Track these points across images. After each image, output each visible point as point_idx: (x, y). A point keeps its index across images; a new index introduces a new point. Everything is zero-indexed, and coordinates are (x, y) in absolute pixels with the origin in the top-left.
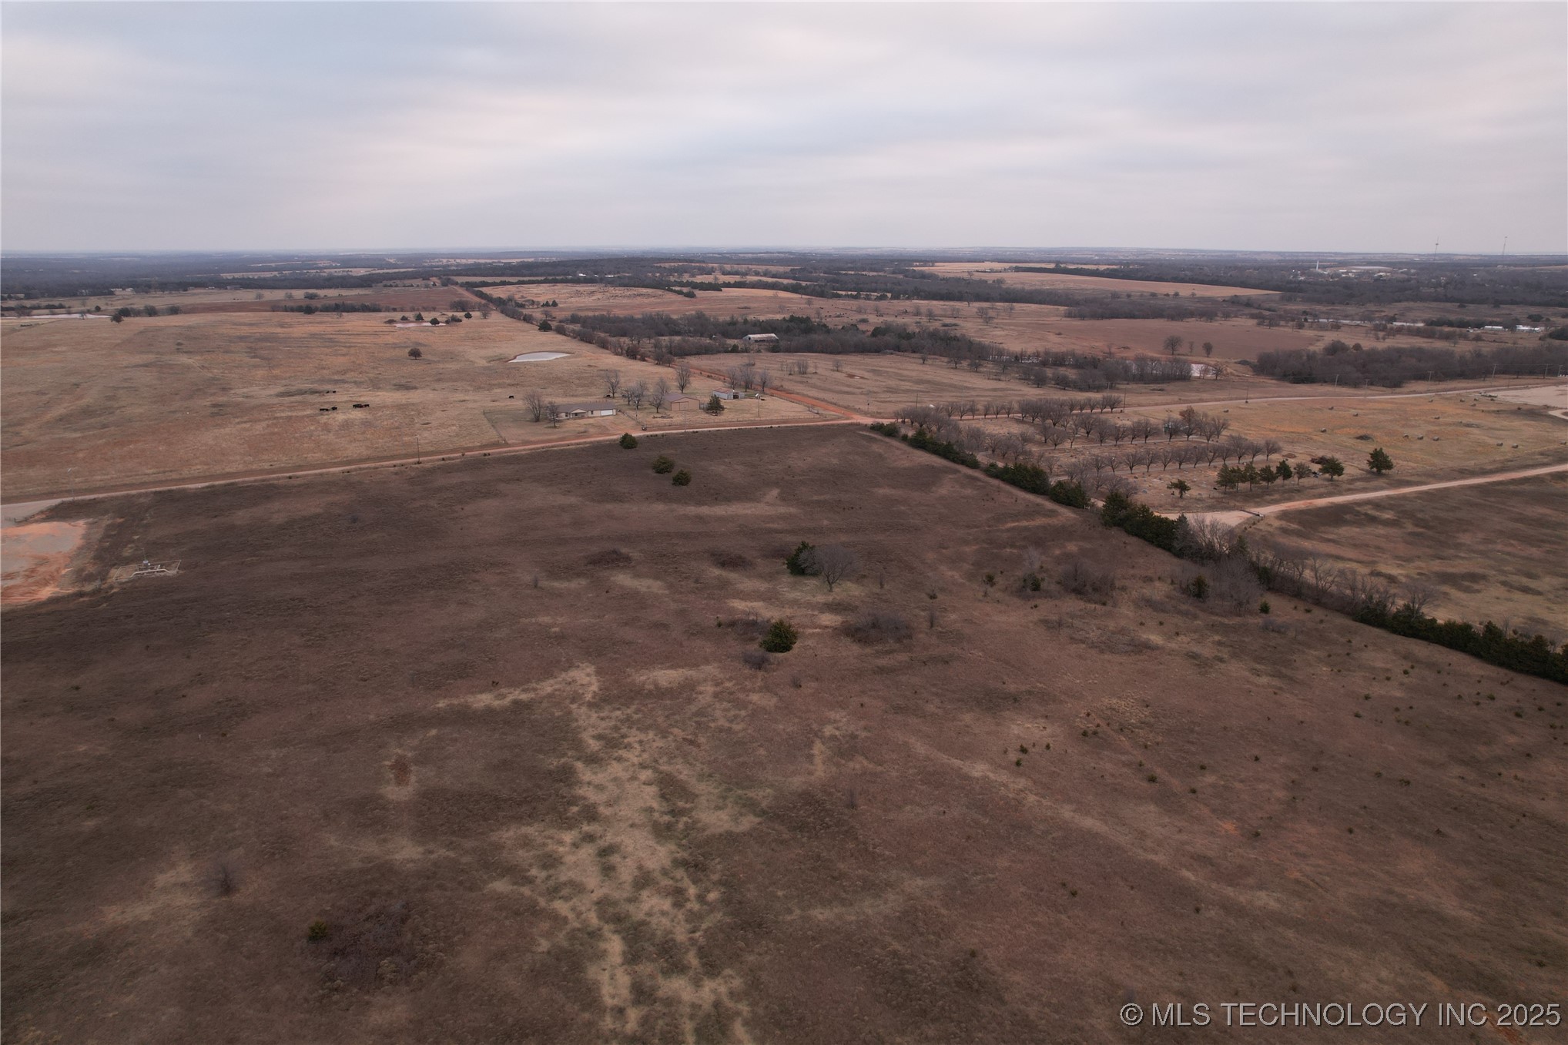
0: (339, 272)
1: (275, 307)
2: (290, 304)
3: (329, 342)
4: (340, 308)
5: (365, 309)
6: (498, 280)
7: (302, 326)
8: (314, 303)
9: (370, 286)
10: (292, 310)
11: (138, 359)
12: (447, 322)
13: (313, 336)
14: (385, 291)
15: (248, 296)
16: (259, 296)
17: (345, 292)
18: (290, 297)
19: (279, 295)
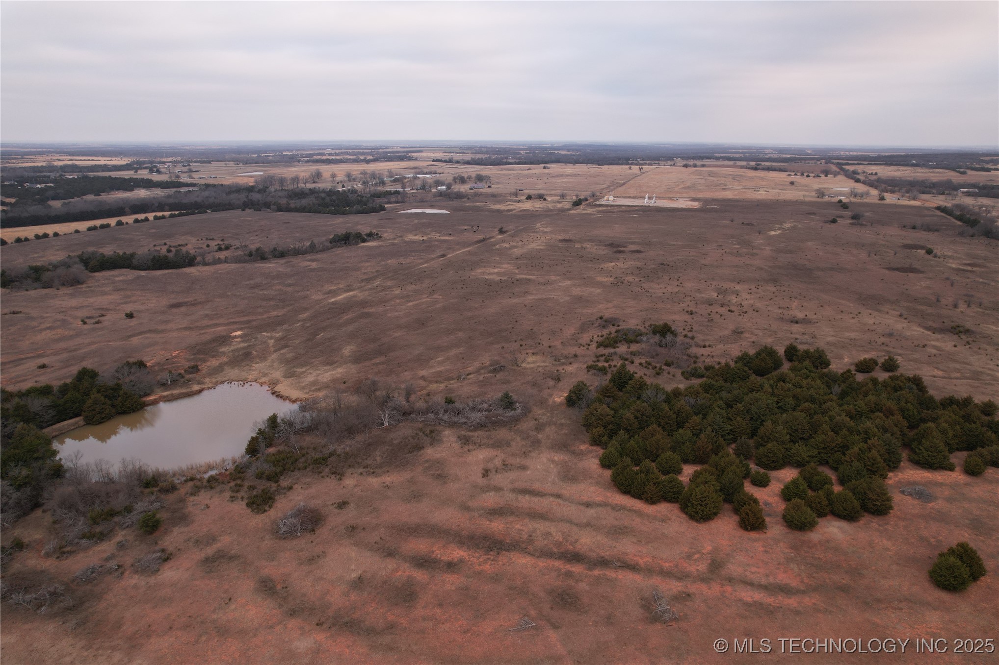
0: (776, 156)
1: (742, 167)
2: (748, 166)
3: (762, 178)
4: (769, 169)
5: (781, 170)
6: (856, 162)
7: (751, 173)
8: (758, 167)
9: (787, 162)
10: (749, 168)
11: (698, 177)
12: (814, 177)
13: (756, 176)
14: (794, 164)
15: (731, 163)
16: (735, 163)
17: (774, 164)
18: (749, 164)
19: (744, 163)
